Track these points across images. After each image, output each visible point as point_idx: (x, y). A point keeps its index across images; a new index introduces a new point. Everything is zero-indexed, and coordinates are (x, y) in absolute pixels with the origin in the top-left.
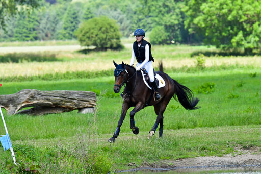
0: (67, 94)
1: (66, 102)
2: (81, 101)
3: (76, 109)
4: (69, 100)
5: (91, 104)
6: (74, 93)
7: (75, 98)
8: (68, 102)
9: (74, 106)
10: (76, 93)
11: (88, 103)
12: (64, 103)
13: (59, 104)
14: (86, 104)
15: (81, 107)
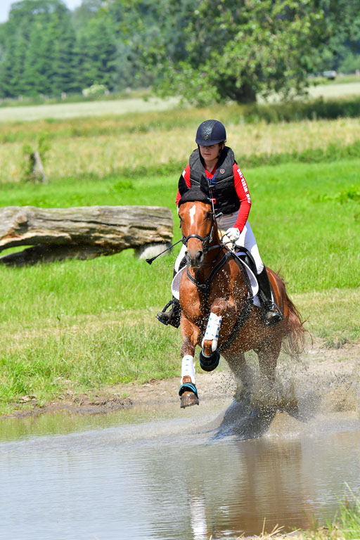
0: (104, 215)
1: (102, 232)
2: (136, 230)
3: (126, 248)
4: (110, 227)
5: (161, 236)
6: (119, 212)
7: (124, 222)
8: (108, 232)
9: (122, 242)
10: (124, 211)
11: (153, 232)
12: (97, 234)
13: (87, 238)
14: (150, 236)
15: (138, 242)
